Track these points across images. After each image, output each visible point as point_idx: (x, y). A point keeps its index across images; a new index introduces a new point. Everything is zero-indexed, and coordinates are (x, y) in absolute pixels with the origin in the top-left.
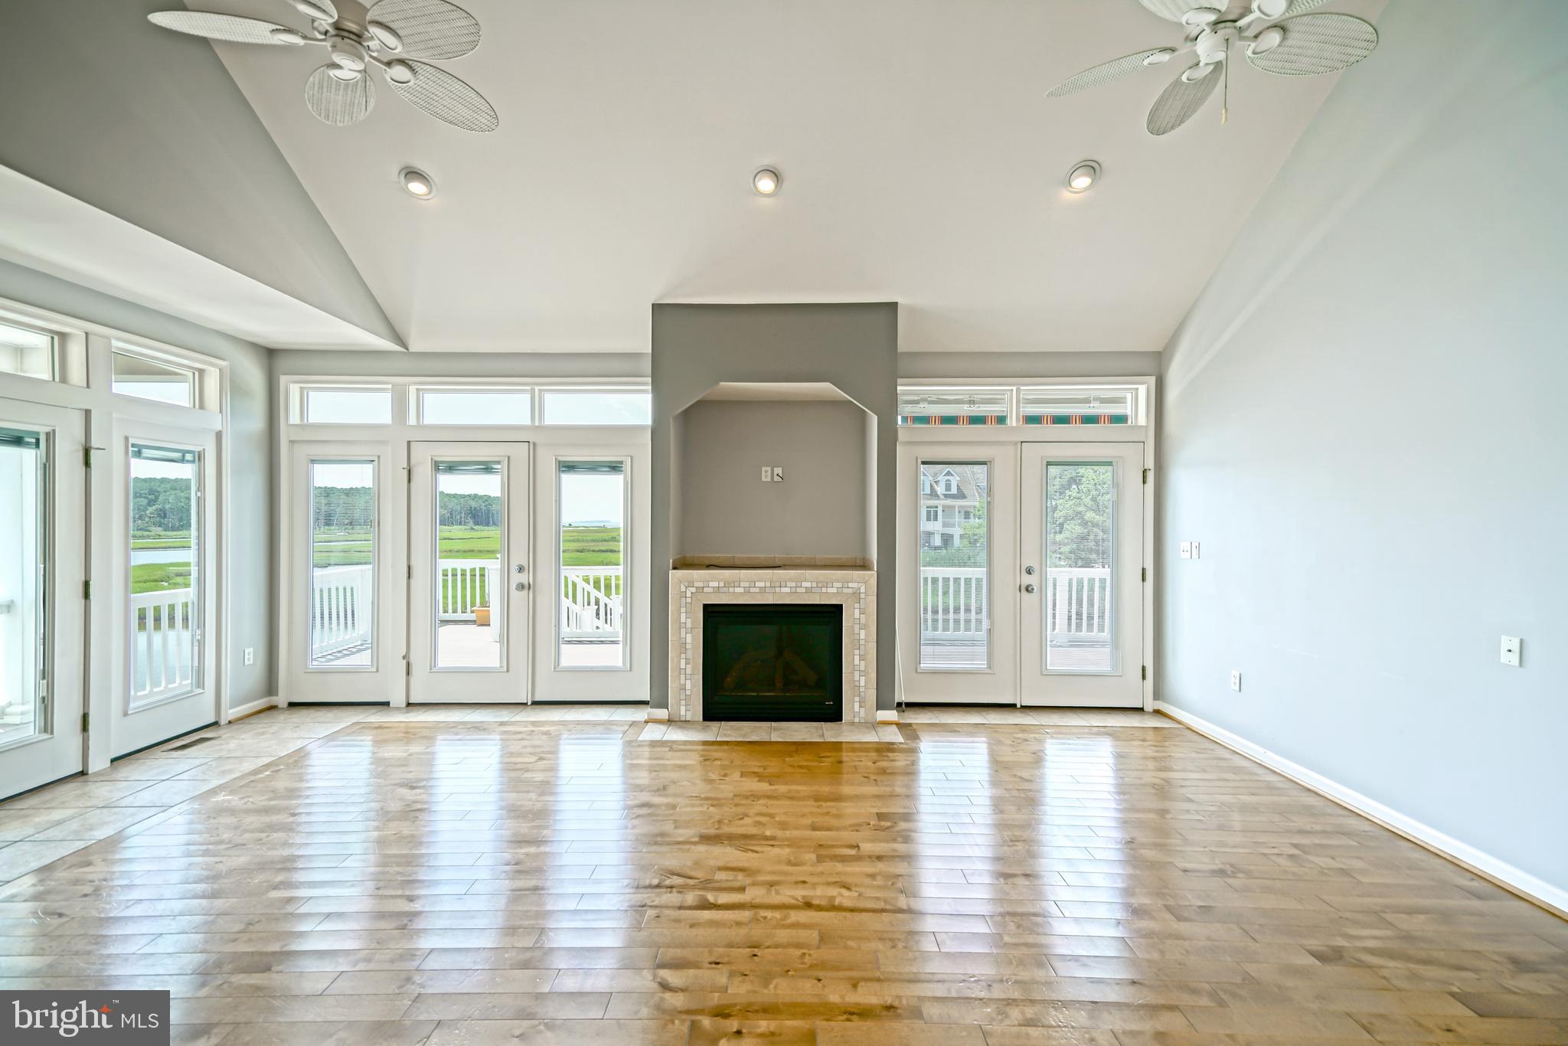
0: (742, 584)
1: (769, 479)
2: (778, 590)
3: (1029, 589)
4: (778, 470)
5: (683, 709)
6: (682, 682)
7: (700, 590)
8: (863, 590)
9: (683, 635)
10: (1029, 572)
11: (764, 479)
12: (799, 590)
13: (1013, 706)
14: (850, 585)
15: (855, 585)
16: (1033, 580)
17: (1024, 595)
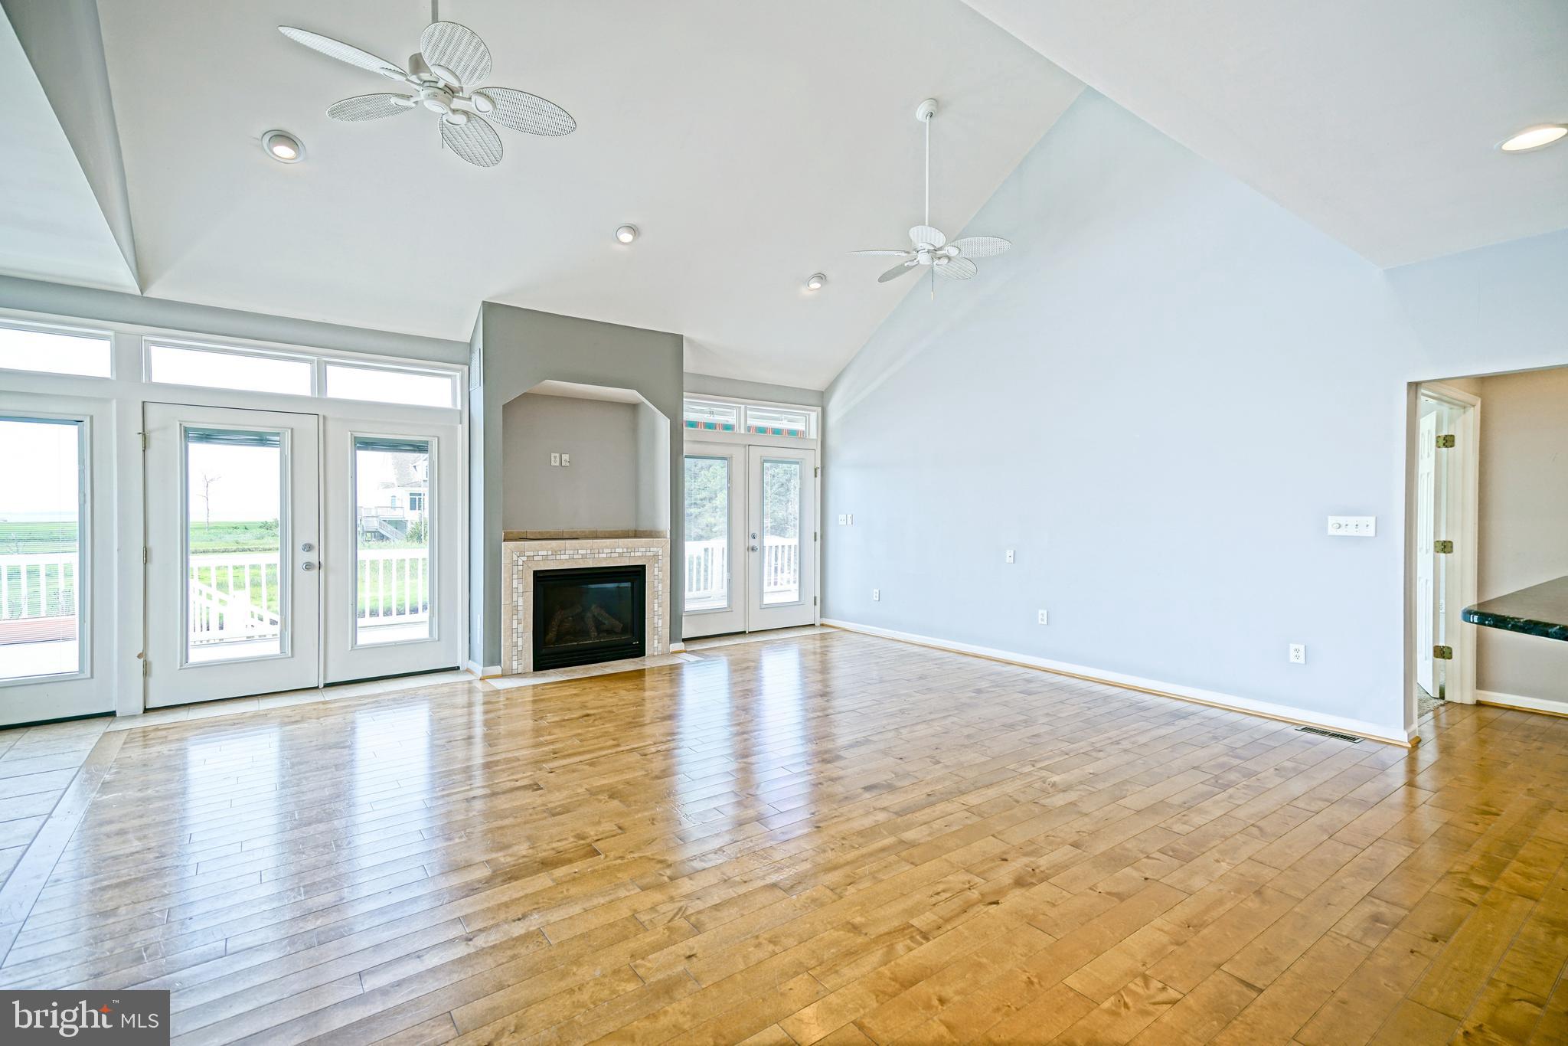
0: (567, 552)
1: (558, 464)
2: (596, 556)
3: (754, 549)
4: (565, 457)
5: (515, 664)
6: (515, 640)
9: (515, 599)
10: (753, 537)
11: (552, 463)
12: (613, 555)
14: (652, 549)
15: (655, 549)
16: (756, 542)
17: (751, 554)
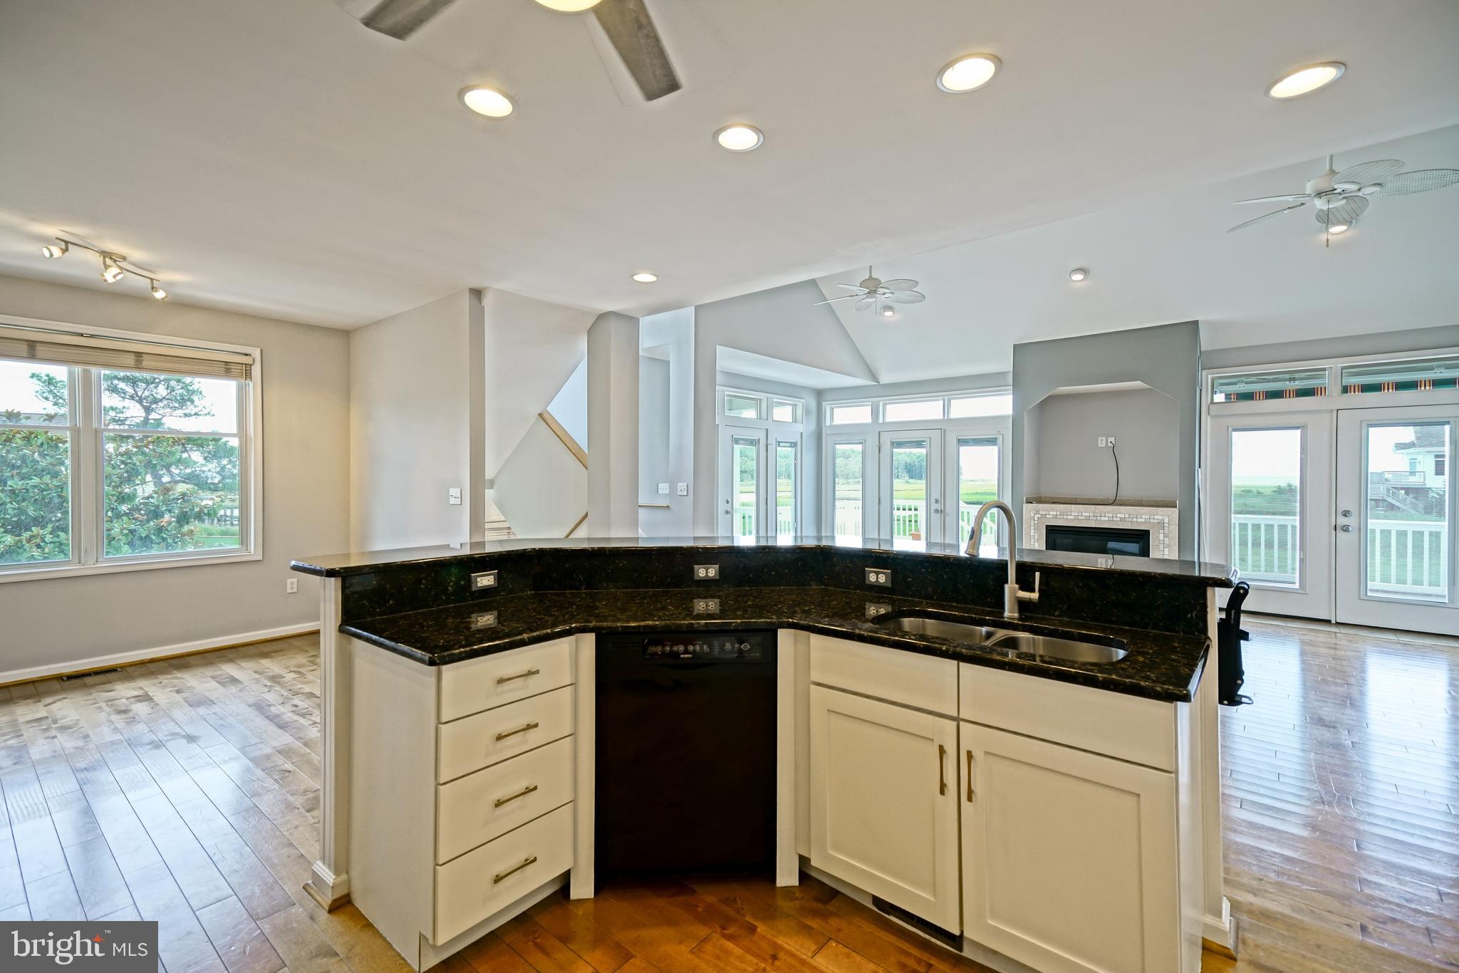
0: (1073, 514)
1: (1104, 445)
3: (1346, 529)
4: (1112, 439)
7: (1044, 516)
8: (1166, 521)
9: (1032, 543)
10: (1346, 514)
11: (1099, 445)
12: (1115, 519)
13: (1328, 622)
14: (1156, 517)
15: (1160, 517)
16: (1351, 521)
17: (1340, 534)
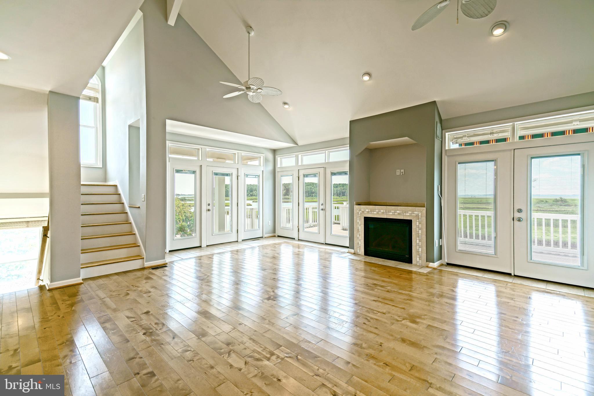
0: (376, 211)
1: (399, 174)
2: (388, 213)
3: (519, 220)
4: (402, 171)
5: (358, 250)
6: (358, 242)
7: (363, 212)
8: (420, 215)
9: (358, 227)
10: (520, 211)
11: (397, 174)
12: (395, 214)
13: (509, 274)
14: (415, 213)
15: (417, 213)
16: (522, 215)
17: (516, 222)
